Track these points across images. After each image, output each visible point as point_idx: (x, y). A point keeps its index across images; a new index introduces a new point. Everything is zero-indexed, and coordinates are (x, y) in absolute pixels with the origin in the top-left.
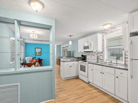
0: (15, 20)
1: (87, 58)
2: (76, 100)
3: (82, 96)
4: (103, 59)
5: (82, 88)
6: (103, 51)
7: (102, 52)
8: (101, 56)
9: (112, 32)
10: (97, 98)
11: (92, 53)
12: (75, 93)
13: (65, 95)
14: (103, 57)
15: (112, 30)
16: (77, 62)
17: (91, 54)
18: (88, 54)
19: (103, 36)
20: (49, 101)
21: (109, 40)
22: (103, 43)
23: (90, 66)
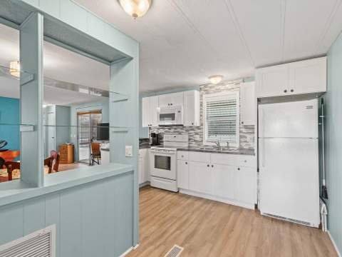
0: (39, 15)
1: (164, 140)
2: (183, 229)
3: (186, 217)
4: (202, 141)
5: (173, 203)
6: (202, 125)
7: (198, 128)
8: (196, 134)
9: (218, 91)
10: (213, 214)
11: (175, 129)
12: (168, 217)
13: (154, 228)
14: (201, 136)
15: (218, 87)
16: (145, 150)
17: (172, 130)
18: (166, 132)
19: (201, 96)
20: (129, 253)
21: (213, 105)
22: (201, 109)
23: (182, 156)
